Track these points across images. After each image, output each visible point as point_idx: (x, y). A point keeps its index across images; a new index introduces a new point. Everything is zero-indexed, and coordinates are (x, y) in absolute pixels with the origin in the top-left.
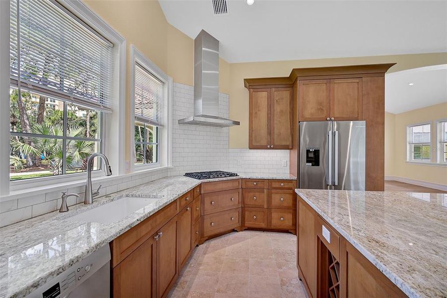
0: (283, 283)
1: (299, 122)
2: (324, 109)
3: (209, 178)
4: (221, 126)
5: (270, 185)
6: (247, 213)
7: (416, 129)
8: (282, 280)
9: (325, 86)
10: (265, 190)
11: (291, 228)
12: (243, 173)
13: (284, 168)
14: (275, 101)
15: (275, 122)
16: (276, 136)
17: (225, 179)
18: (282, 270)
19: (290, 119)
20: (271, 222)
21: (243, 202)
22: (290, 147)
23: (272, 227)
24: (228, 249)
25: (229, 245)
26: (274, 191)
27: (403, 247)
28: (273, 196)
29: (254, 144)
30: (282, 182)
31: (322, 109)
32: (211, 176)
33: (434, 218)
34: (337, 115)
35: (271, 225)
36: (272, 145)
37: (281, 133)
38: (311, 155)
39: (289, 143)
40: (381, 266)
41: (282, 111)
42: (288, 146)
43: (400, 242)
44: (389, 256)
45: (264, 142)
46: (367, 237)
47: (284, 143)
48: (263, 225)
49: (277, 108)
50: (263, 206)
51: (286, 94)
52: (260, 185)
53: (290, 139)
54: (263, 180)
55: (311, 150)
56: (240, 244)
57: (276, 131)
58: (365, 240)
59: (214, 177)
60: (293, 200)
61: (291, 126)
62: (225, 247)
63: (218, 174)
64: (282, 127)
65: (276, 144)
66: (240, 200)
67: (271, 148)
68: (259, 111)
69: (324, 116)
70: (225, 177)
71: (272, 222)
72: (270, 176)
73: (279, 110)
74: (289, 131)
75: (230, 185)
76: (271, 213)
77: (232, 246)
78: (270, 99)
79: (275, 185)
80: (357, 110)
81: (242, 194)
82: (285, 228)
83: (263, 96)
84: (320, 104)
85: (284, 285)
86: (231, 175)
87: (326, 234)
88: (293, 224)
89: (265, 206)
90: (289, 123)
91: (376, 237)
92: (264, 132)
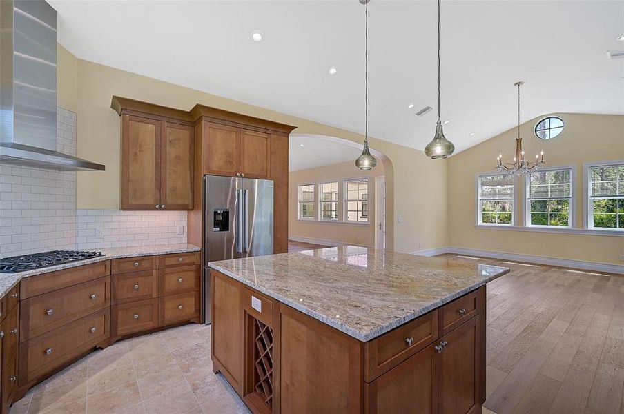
0: (195, 387)
1: (205, 175)
2: (234, 162)
3: (40, 266)
4: (59, 168)
5: (162, 263)
6: (121, 314)
7: (305, 188)
8: (193, 385)
9: (235, 136)
10: (154, 272)
11: (194, 316)
12: (111, 250)
13: (179, 236)
14: (168, 142)
15: (168, 171)
16: (168, 192)
17: (77, 264)
18: (190, 373)
19: (190, 168)
20: (163, 317)
21: (114, 296)
22: (190, 208)
23: (166, 323)
24: (90, 382)
25: (90, 376)
26: (168, 271)
27: (320, 295)
28: (167, 277)
29: (132, 202)
30: (181, 257)
31: (231, 163)
32: (43, 263)
33: (329, 268)
34: (247, 171)
35: (163, 321)
36: (161, 204)
37: (176, 188)
38: (220, 218)
39: (188, 202)
40: (313, 313)
41: (178, 157)
42: (188, 205)
43: (316, 291)
44: (315, 304)
45: (149, 200)
46: (296, 295)
47: (180, 202)
48: (151, 325)
49: (171, 152)
50: (151, 295)
51: (184, 134)
52: (146, 264)
53: (190, 197)
54: (150, 257)
55: (219, 212)
56: (113, 366)
57: (169, 184)
58: (296, 297)
59: (51, 265)
60: (196, 278)
61: (191, 179)
62: (83, 381)
63: (60, 257)
64: (177, 180)
65: (170, 202)
66: (108, 295)
67: (161, 209)
68: (140, 151)
69: (233, 171)
70: (77, 260)
71: (166, 317)
72: (163, 250)
73: (173, 155)
74: (189, 185)
75: (88, 273)
76: (164, 302)
77: (98, 374)
78: (160, 136)
79: (169, 262)
80: (265, 168)
81: (112, 285)
82: (186, 318)
83: (147, 131)
84: (230, 155)
85: (197, 389)
86: (89, 256)
87: (256, 304)
88: (196, 311)
89: (155, 295)
90: (189, 175)
91: (302, 292)
92: (149, 184)
